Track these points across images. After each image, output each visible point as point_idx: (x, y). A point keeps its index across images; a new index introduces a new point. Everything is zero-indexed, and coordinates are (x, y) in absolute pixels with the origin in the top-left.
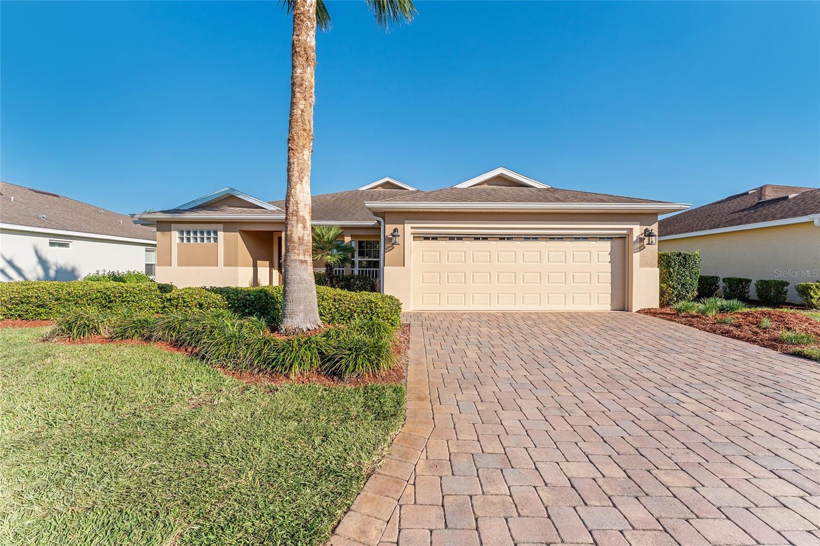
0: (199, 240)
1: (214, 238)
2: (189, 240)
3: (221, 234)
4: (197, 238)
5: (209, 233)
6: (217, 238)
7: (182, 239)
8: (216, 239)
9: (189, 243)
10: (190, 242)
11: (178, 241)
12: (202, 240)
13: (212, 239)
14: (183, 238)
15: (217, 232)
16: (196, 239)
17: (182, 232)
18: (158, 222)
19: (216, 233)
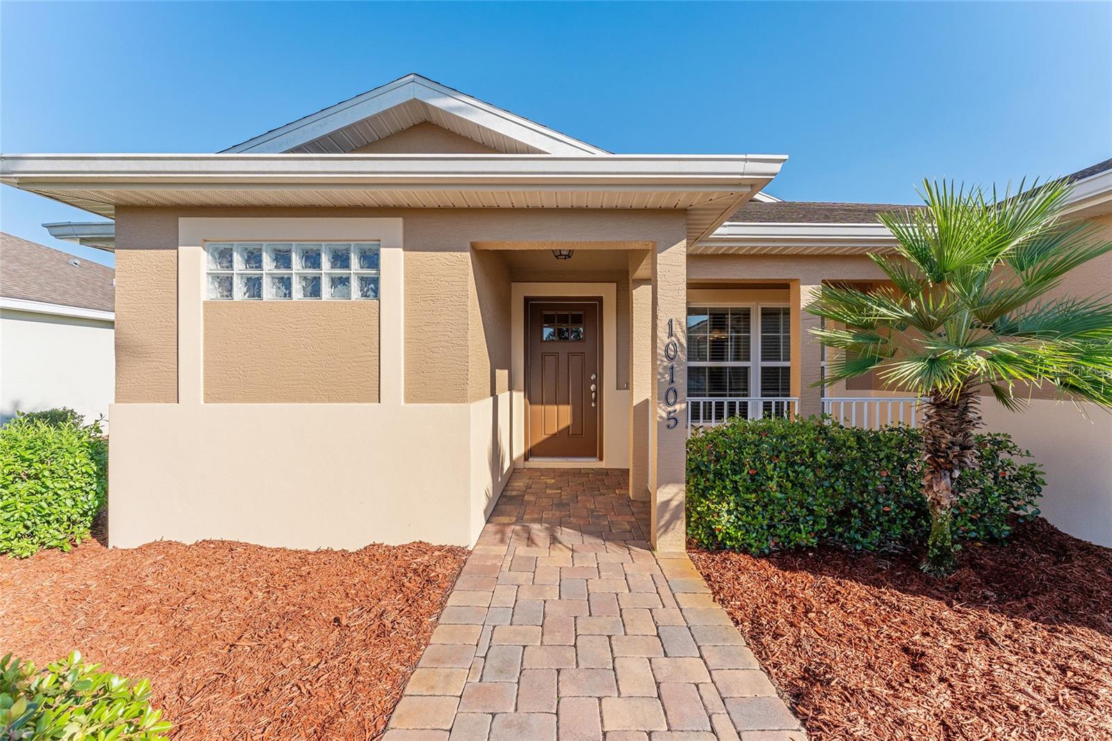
0: (297, 287)
1: (364, 280)
2: (254, 286)
3: (393, 260)
4: (289, 279)
5: (341, 259)
6: (376, 281)
7: (226, 284)
8: (372, 286)
9: (255, 301)
10: (259, 296)
11: (207, 291)
12: (314, 288)
13: (355, 284)
14: (229, 280)
15: (377, 255)
16: (285, 283)
17: (224, 256)
18: (123, 209)
19: (371, 259)
